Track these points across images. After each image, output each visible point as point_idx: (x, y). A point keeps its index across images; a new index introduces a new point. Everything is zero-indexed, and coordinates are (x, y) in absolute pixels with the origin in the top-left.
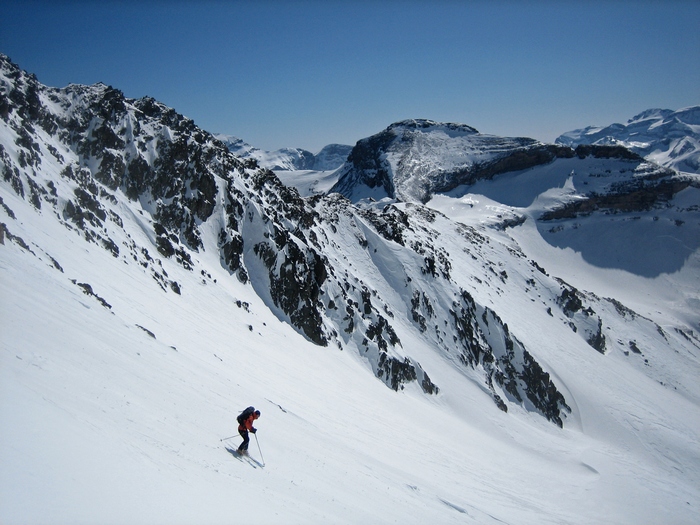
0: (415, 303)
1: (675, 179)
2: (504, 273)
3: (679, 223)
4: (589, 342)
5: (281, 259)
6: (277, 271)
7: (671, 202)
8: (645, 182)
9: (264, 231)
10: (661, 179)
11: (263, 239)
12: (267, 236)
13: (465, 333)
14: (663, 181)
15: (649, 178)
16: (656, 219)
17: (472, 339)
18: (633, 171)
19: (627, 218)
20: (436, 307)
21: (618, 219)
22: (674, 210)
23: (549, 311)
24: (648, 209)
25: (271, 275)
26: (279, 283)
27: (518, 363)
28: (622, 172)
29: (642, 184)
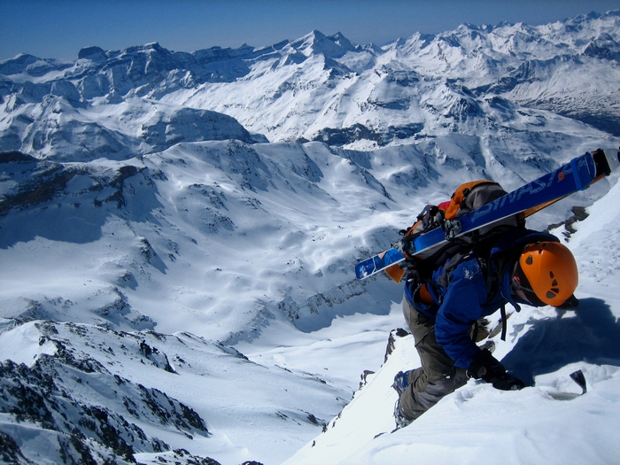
0: (126, 404)
1: (65, 171)
2: (110, 349)
3: (77, 205)
4: (166, 369)
5: (98, 423)
6: (100, 431)
7: (67, 190)
8: (44, 178)
9: (78, 411)
10: (54, 174)
11: (80, 416)
12: (82, 414)
13: (155, 407)
14: (56, 175)
15: (45, 174)
16: (60, 205)
17: (159, 410)
18: (32, 171)
19: (38, 209)
20: (136, 401)
21: (31, 212)
22: (70, 196)
23: (142, 361)
24: (51, 199)
25: (98, 435)
26: (104, 436)
27: (180, 411)
28: (23, 173)
29: (42, 181)
